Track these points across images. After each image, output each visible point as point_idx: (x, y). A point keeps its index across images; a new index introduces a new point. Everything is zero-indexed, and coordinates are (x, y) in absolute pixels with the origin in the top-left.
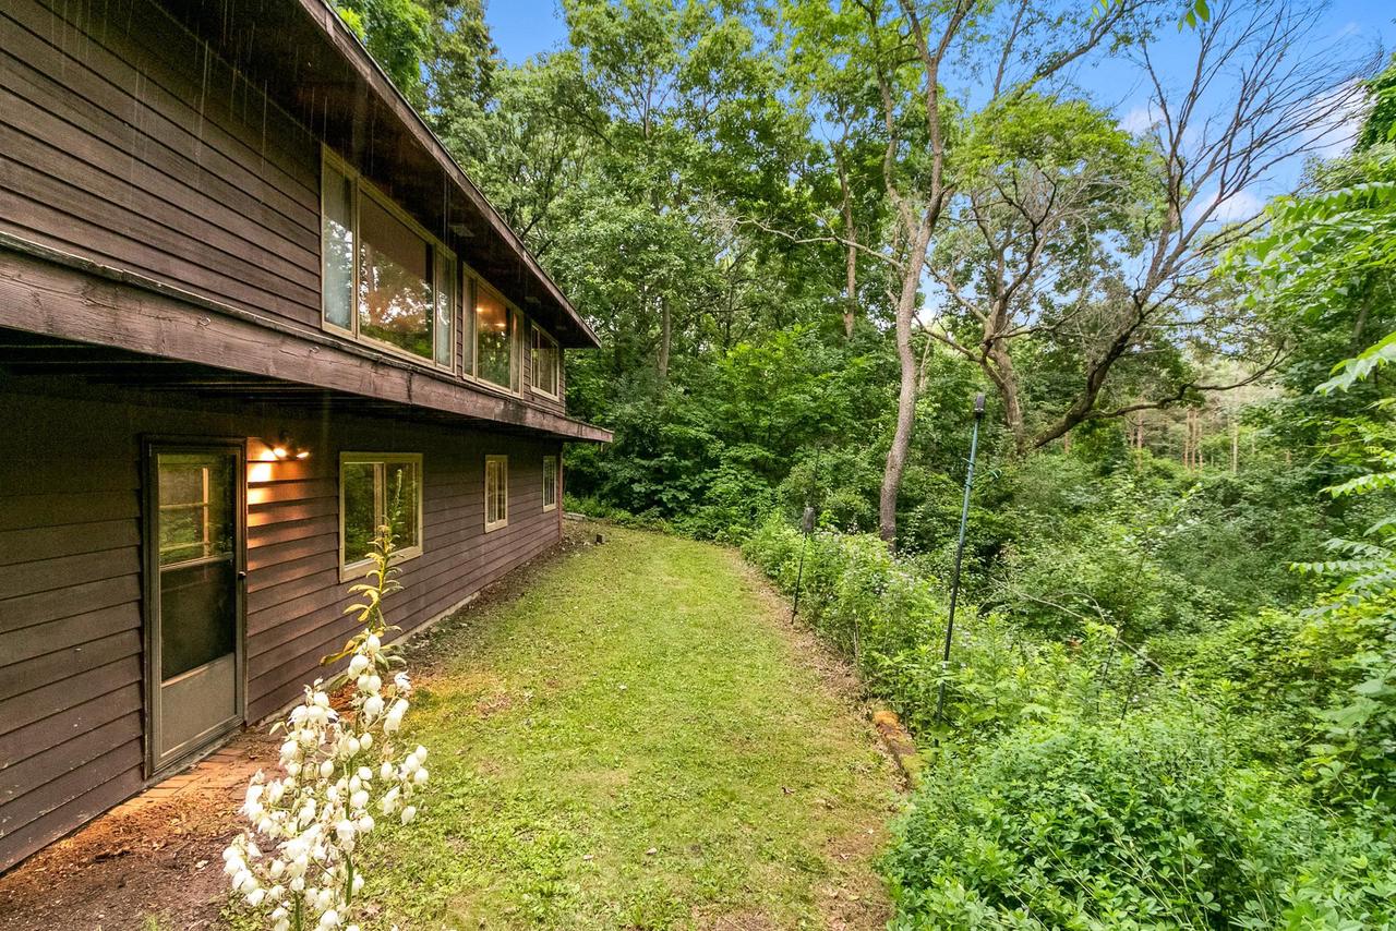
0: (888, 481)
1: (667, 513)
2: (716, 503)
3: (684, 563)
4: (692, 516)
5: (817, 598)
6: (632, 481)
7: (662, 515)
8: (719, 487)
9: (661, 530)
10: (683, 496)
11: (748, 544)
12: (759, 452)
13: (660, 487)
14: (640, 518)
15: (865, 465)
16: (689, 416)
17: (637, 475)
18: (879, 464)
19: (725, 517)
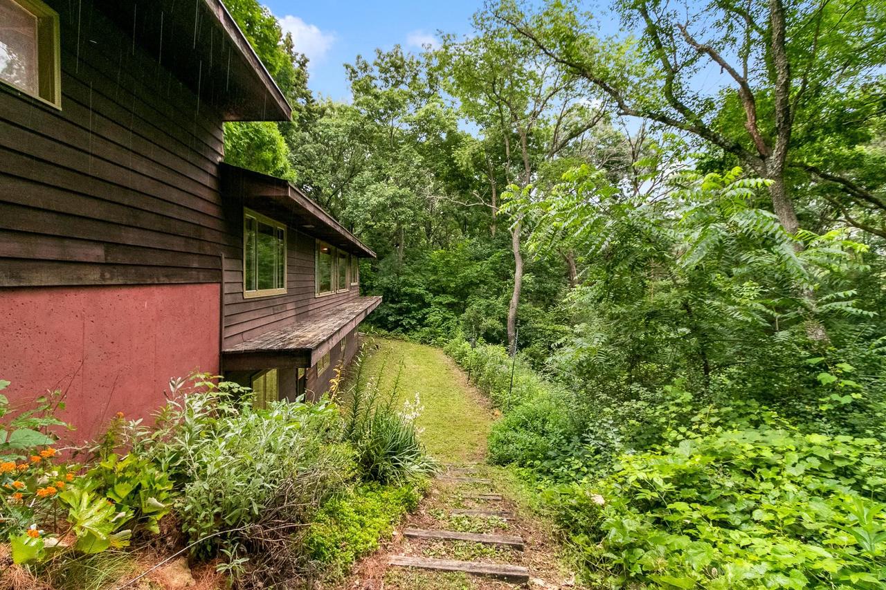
0: (511, 314)
1: (406, 331)
2: (430, 326)
3: (419, 357)
4: (418, 331)
5: (477, 373)
6: (388, 315)
7: (403, 331)
8: (431, 318)
9: (403, 339)
10: (414, 322)
11: (447, 347)
12: (450, 299)
13: (402, 318)
14: (392, 333)
15: (501, 306)
16: (416, 282)
17: (390, 312)
18: (507, 303)
19: (435, 333)
